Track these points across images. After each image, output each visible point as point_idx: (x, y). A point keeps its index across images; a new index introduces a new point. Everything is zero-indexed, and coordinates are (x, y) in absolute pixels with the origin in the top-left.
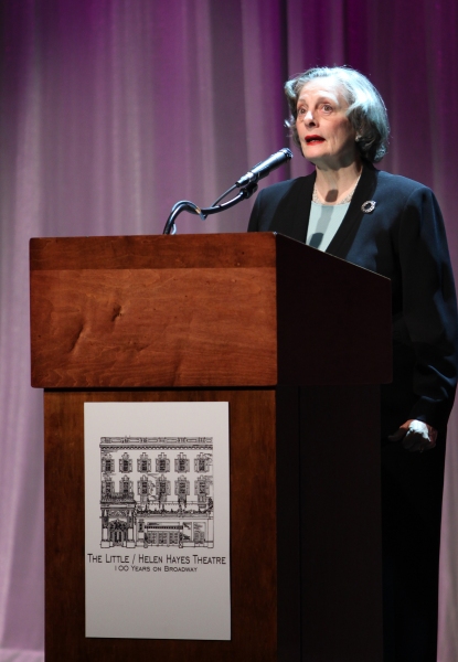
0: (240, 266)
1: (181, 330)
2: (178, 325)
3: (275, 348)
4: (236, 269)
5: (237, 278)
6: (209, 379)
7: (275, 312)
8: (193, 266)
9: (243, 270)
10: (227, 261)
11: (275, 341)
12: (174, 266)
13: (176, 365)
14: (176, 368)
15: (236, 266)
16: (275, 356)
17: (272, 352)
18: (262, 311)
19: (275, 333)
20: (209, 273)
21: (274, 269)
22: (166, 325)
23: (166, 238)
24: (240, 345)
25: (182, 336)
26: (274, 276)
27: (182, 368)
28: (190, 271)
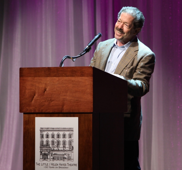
0: (82, 77)
1: (64, 95)
2: (64, 94)
3: (92, 101)
4: (81, 77)
5: (81, 80)
6: (73, 110)
7: (92, 90)
8: (68, 76)
9: (83, 77)
10: (78, 75)
11: (92, 99)
12: (63, 76)
13: (63, 106)
14: (63, 107)
15: (81, 76)
16: (92, 103)
17: (91, 102)
18: (88, 90)
19: (92, 97)
20: (73, 78)
21: (92, 77)
22: (60, 94)
23: (60, 68)
24: (82, 100)
25: (65, 97)
26: (92, 79)
27: (65, 107)
28: (67, 78)
